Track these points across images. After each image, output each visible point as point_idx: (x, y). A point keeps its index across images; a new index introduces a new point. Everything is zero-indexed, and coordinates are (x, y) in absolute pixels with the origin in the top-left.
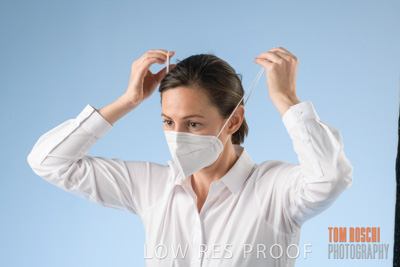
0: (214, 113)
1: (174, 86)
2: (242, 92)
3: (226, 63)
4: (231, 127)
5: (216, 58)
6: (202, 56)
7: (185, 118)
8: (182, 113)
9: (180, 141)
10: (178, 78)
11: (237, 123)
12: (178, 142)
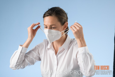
0: (59, 24)
1: (47, 16)
2: (67, 18)
3: (63, 10)
4: (64, 28)
5: (60, 8)
6: (56, 7)
7: (51, 25)
8: (50, 24)
9: (49, 32)
10: (49, 13)
11: (66, 27)
12: (48, 32)
